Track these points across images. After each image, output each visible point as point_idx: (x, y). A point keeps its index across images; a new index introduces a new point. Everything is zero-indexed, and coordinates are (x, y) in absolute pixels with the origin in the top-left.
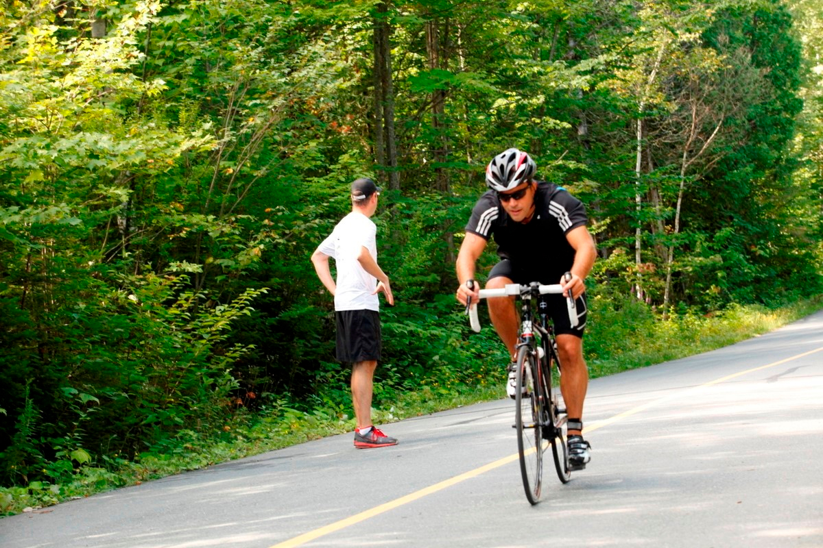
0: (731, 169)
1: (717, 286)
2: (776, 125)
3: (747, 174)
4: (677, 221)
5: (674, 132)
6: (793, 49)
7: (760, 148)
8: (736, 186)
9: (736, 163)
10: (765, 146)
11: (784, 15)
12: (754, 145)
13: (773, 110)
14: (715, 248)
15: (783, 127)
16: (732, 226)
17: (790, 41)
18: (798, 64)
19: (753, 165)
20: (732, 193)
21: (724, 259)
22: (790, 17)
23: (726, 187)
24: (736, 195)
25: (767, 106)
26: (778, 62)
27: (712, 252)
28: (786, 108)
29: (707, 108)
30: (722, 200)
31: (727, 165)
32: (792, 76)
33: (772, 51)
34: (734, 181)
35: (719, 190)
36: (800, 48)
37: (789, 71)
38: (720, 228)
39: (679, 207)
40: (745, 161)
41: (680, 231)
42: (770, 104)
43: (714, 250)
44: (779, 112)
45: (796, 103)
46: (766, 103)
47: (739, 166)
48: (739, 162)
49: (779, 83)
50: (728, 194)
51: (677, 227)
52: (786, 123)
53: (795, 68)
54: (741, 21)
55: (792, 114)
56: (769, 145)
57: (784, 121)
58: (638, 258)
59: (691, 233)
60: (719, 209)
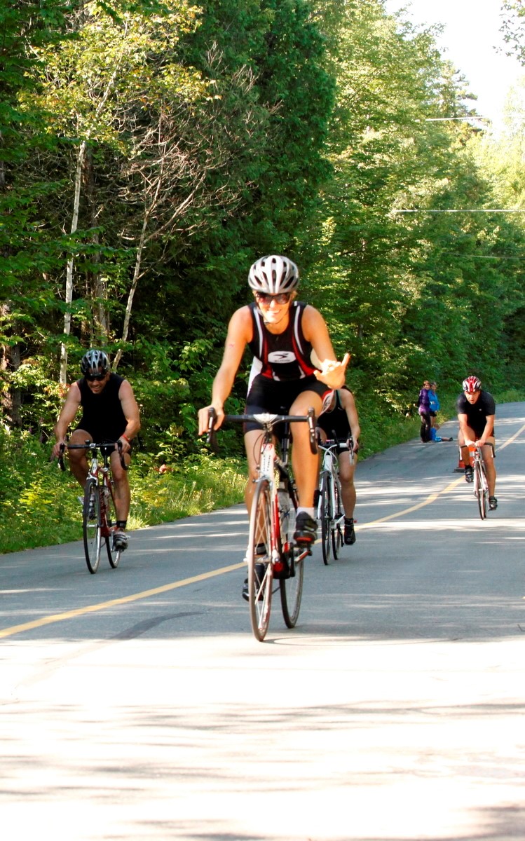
0: (215, 254)
1: (178, 425)
2: (291, 195)
3: (240, 263)
4: (126, 323)
5: (132, 189)
6: (322, 88)
7: (262, 227)
8: (221, 279)
9: (224, 246)
10: (269, 225)
11: (311, 37)
12: (255, 222)
13: (286, 173)
14: (182, 367)
15: (300, 201)
16: (209, 338)
17: (317, 75)
18: (327, 110)
19: (249, 249)
20: (215, 289)
21: (194, 387)
22: (320, 40)
23: (206, 279)
24: (220, 293)
25: (278, 166)
26: (299, 103)
27: (178, 375)
28: (305, 171)
29: (183, 157)
30: (200, 299)
31: (212, 247)
32: (317, 125)
33: (292, 85)
34: (218, 271)
35: (196, 282)
36: (332, 87)
37: (315, 118)
38: (192, 340)
39: (130, 301)
40: (238, 243)
41: (128, 339)
42: (283, 165)
43: (179, 370)
44: (296, 175)
45: (321, 166)
46: (277, 161)
47: (228, 249)
48: (228, 244)
49: (298, 135)
50: (208, 288)
51: (126, 332)
52: (305, 194)
53: (323, 115)
54: (247, 37)
55: (315, 181)
56: (278, 223)
57: (301, 191)
58: (62, 374)
59: (147, 344)
60: (194, 312)
